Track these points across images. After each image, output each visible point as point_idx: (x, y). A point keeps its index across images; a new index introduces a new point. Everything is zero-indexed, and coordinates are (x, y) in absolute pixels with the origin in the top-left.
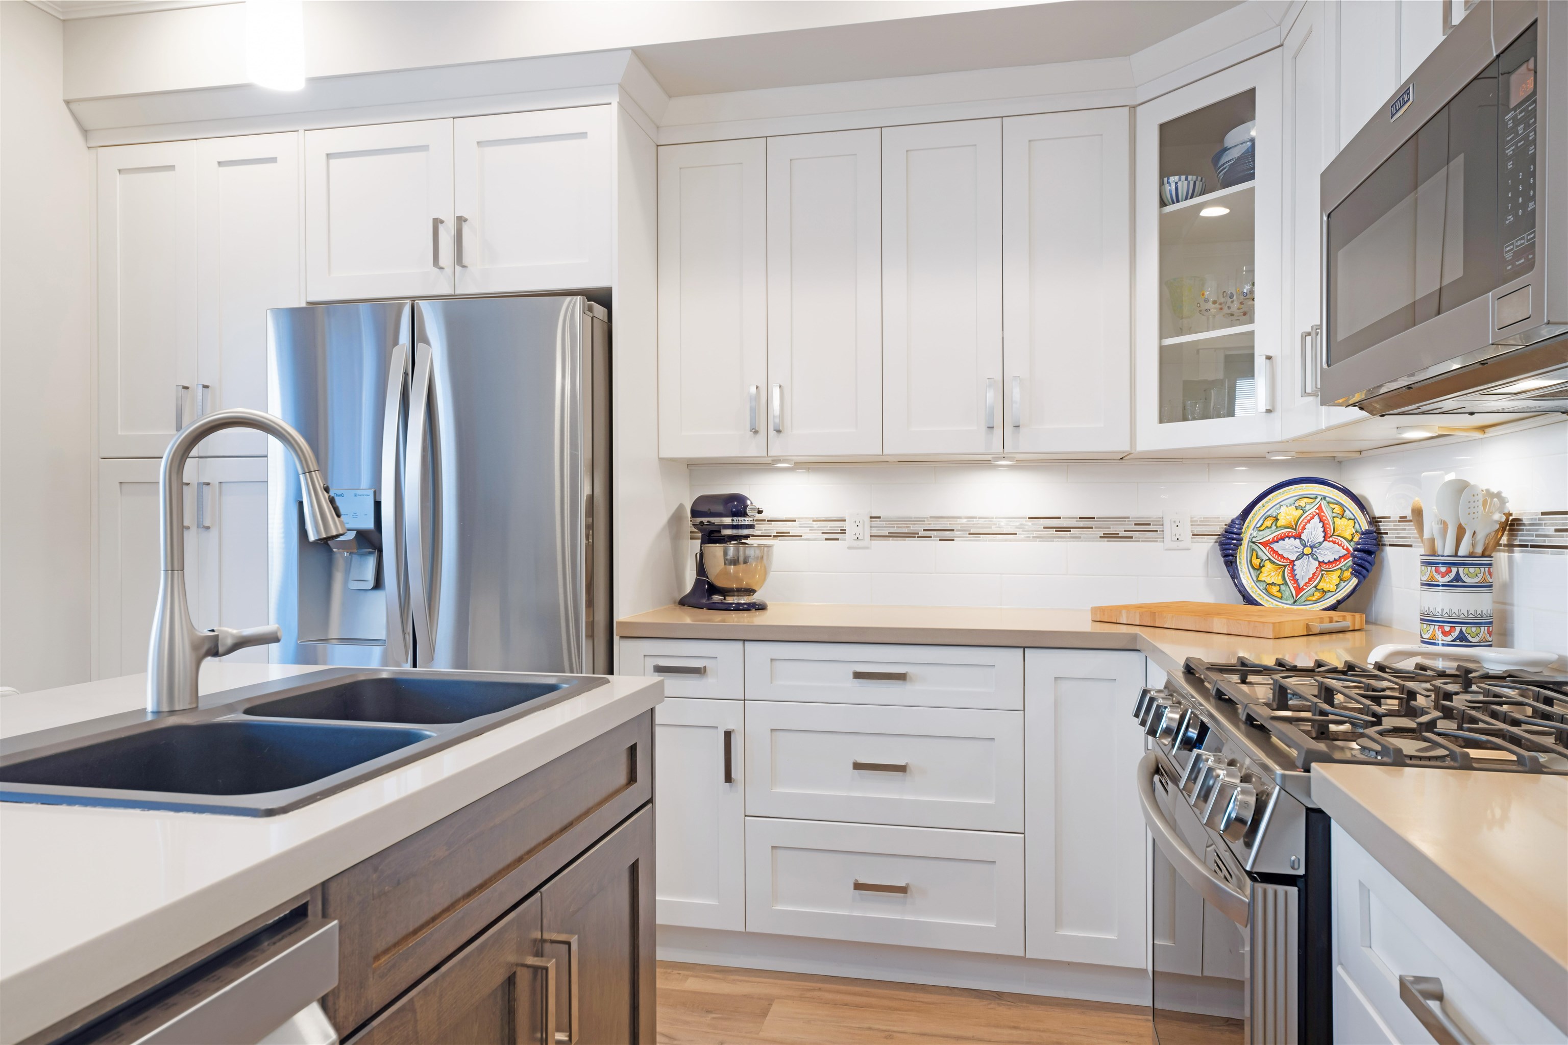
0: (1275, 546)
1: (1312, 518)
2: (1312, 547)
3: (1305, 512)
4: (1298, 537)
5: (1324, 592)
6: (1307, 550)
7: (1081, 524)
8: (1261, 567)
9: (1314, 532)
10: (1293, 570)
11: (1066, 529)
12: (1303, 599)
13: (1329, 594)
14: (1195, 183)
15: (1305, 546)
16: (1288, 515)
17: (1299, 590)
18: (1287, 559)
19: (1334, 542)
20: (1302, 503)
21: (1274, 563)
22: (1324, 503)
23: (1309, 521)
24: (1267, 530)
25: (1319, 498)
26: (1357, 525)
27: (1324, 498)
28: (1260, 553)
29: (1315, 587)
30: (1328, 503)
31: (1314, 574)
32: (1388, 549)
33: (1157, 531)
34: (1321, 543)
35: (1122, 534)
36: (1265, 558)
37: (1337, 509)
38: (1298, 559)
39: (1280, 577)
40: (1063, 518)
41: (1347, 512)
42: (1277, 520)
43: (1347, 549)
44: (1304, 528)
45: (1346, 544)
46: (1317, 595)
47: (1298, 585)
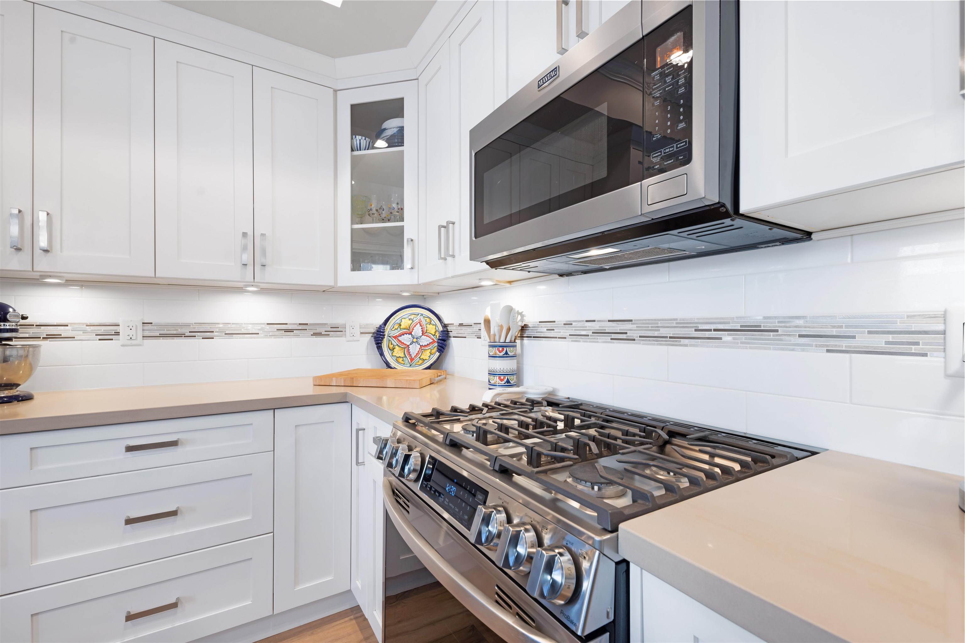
0: (400, 338)
1: (417, 324)
2: (417, 338)
3: (413, 321)
4: (410, 333)
5: (424, 360)
6: (415, 340)
7: (300, 327)
8: (393, 349)
9: (417, 331)
10: (409, 350)
11: (291, 331)
12: (414, 364)
13: (426, 361)
14: (369, 142)
15: (414, 338)
16: (405, 323)
17: (412, 359)
18: (406, 344)
19: (427, 336)
20: (412, 317)
21: (399, 346)
22: (422, 317)
23: (415, 326)
24: (396, 330)
25: (420, 315)
26: (437, 328)
27: (422, 315)
28: (393, 342)
29: (419, 358)
30: (424, 317)
31: (418, 351)
32: (452, 339)
33: (342, 331)
34: (421, 337)
35: (323, 333)
36: (395, 344)
37: (428, 320)
38: (411, 344)
39: (403, 354)
40: (289, 324)
41: (432, 321)
42: (401, 325)
43: (433, 339)
44: (413, 329)
45: (432, 337)
46: (421, 361)
47: (412, 357)
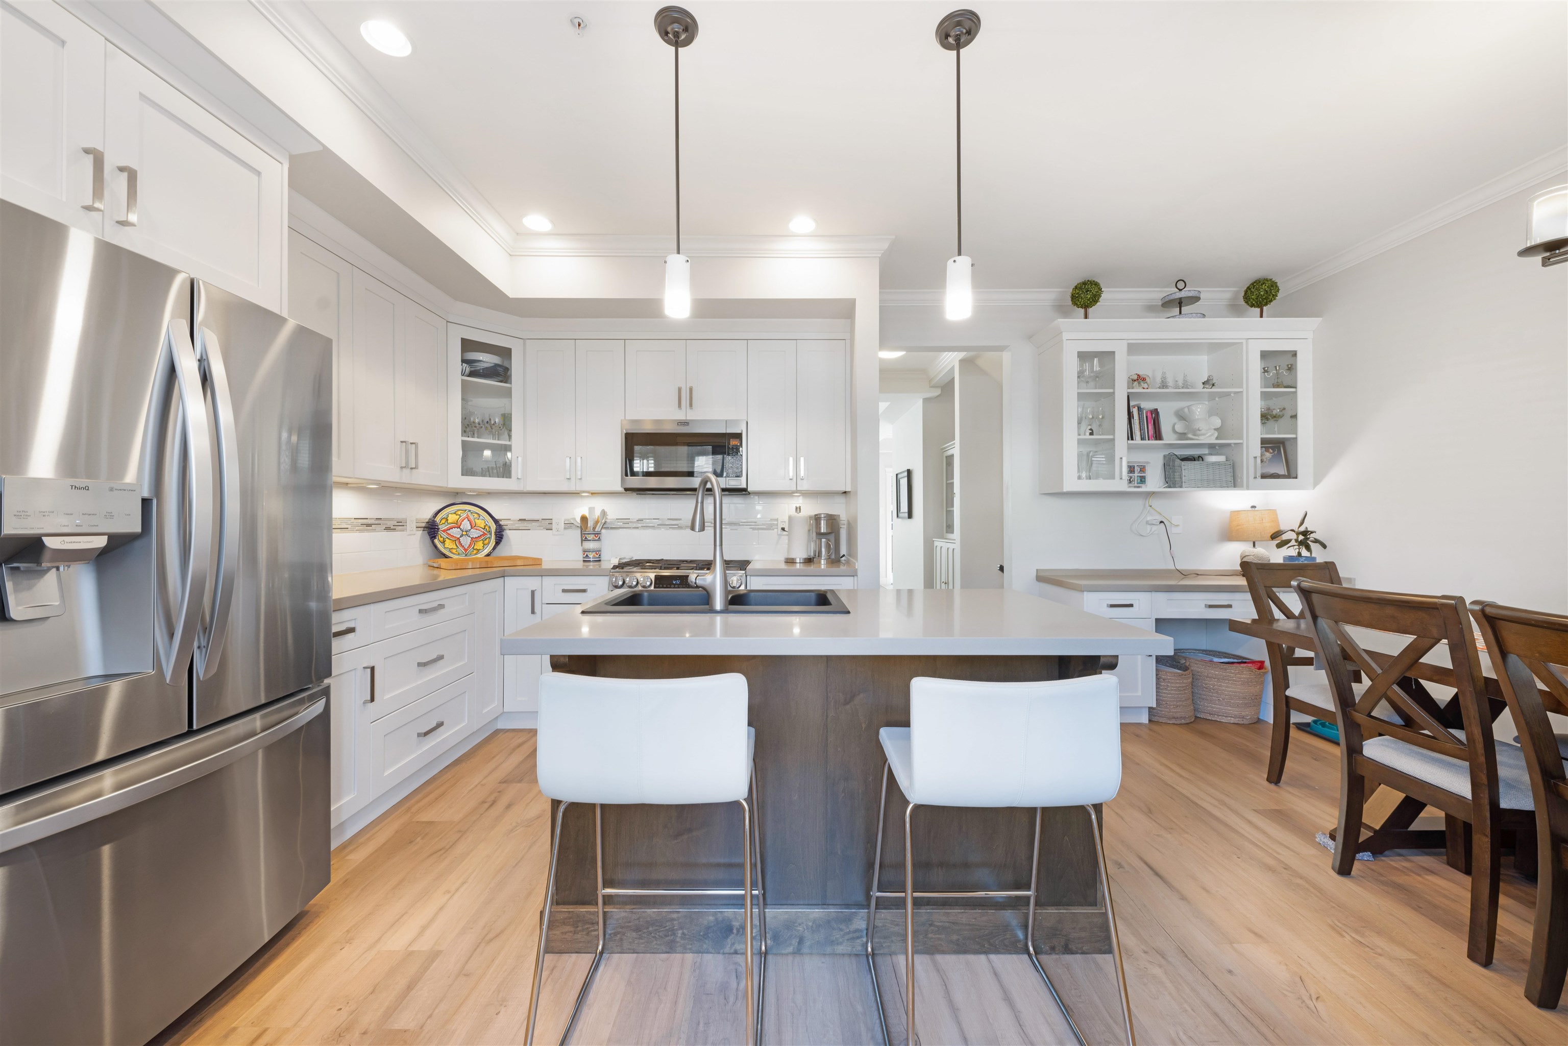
0: (448, 532)
1: (465, 519)
2: (466, 532)
3: (460, 517)
4: (459, 527)
5: (478, 550)
6: (464, 533)
7: (377, 522)
8: (444, 542)
9: (466, 525)
10: (460, 542)
11: (369, 525)
12: (469, 554)
13: (481, 551)
14: (466, 367)
15: (463, 531)
16: (452, 518)
17: (466, 550)
18: (456, 537)
19: (476, 529)
20: (459, 513)
21: (450, 539)
22: (469, 513)
23: (463, 521)
24: (443, 525)
25: (467, 511)
26: (486, 522)
27: (470, 511)
28: (442, 535)
29: (473, 548)
30: (472, 513)
31: (470, 543)
32: (508, 532)
34: (470, 530)
35: (392, 527)
36: (445, 537)
37: (476, 516)
38: (469, 537)
39: (455, 545)
40: (369, 519)
41: (481, 517)
42: (447, 520)
43: (483, 532)
44: (461, 524)
45: (483, 530)
46: (475, 551)
47: (465, 548)
